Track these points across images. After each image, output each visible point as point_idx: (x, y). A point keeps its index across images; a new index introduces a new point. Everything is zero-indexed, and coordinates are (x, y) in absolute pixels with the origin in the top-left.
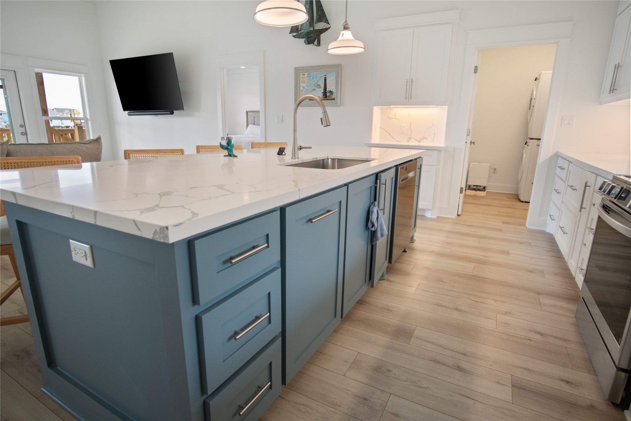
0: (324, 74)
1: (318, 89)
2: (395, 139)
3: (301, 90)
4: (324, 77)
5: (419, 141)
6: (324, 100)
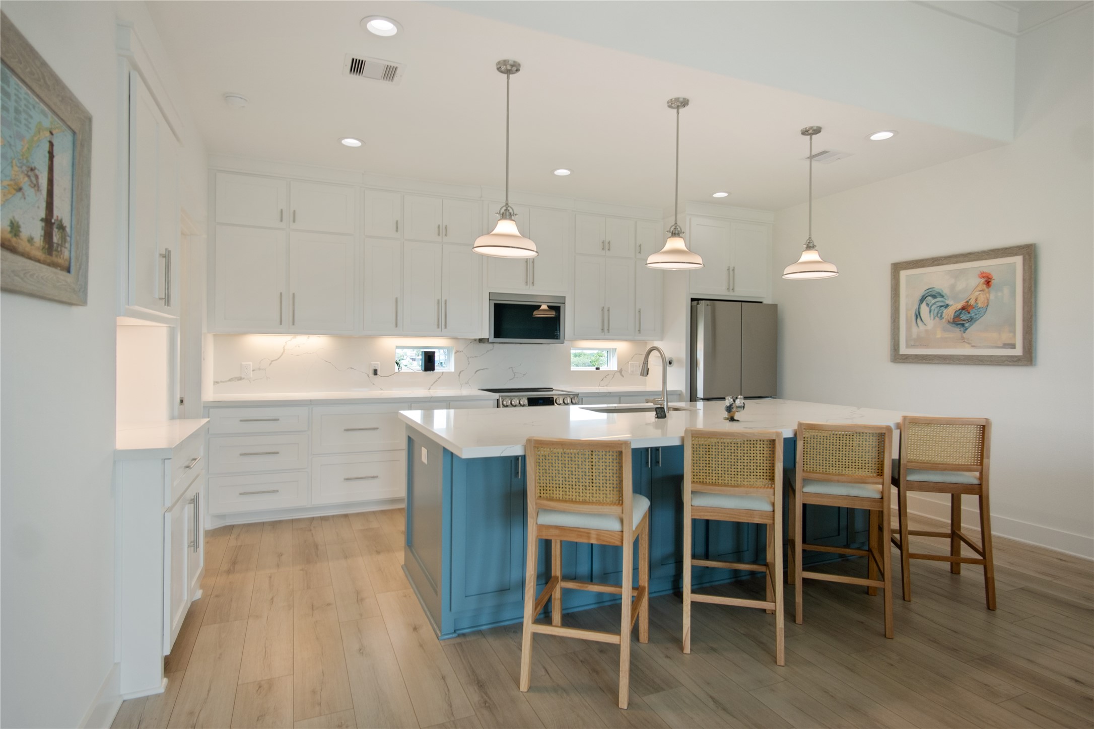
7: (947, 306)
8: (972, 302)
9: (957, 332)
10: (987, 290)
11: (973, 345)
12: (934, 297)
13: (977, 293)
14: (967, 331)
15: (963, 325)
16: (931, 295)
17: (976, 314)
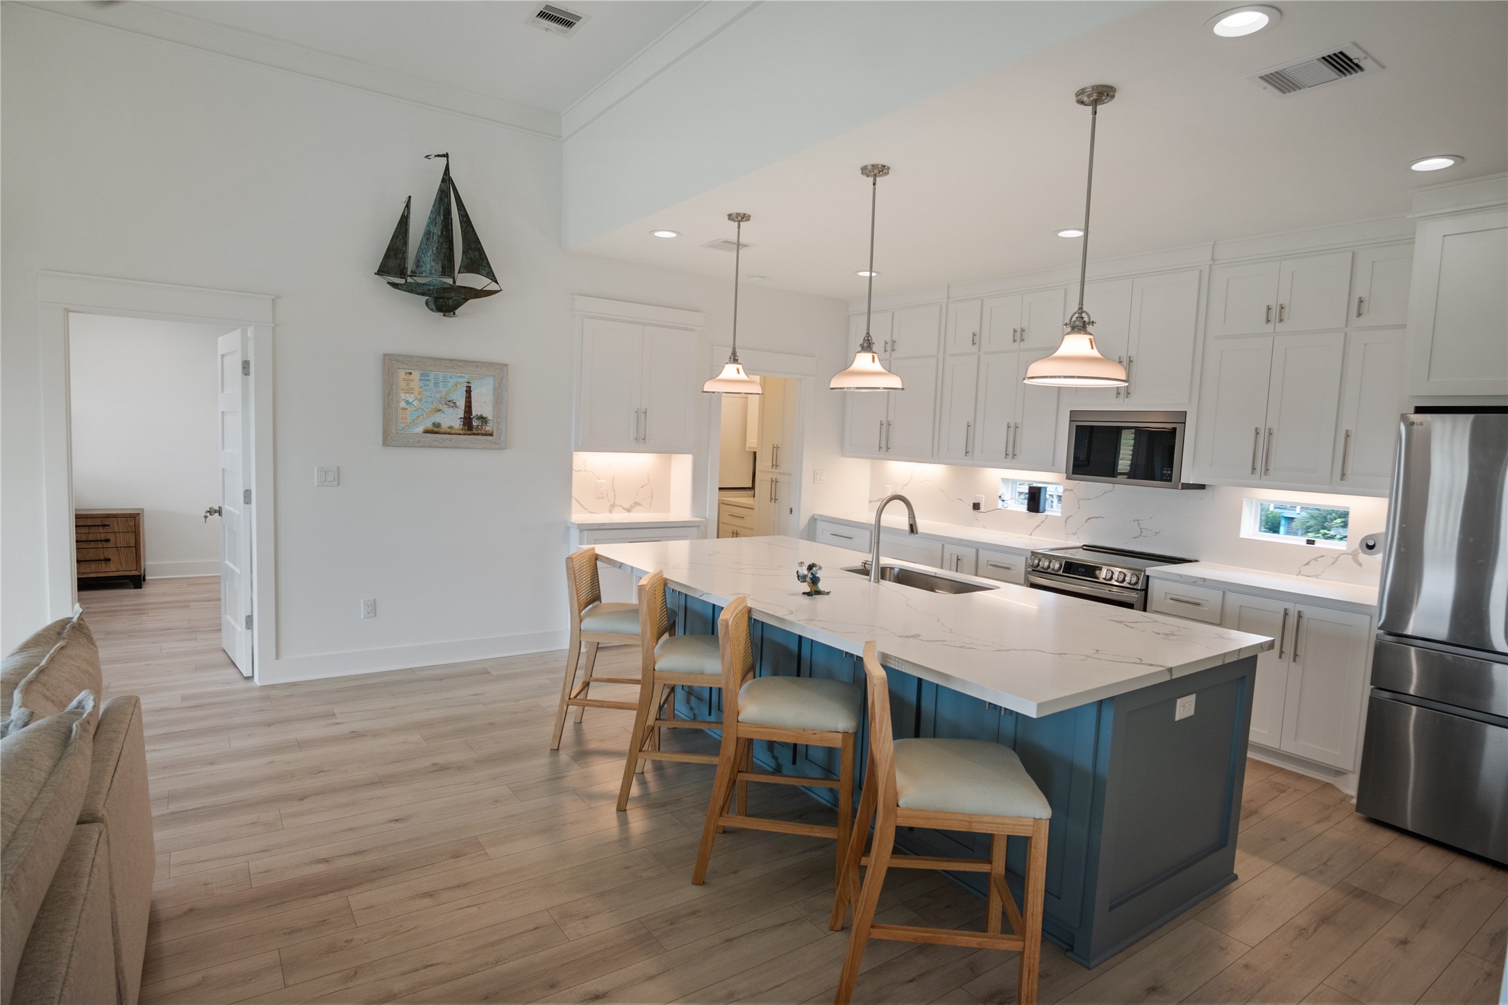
0: (466, 380)
1: (449, 411)
2: (586, 509)
3: (402, 409)
4: (466, 384)
5: (629, 510)
6: (464, 434)
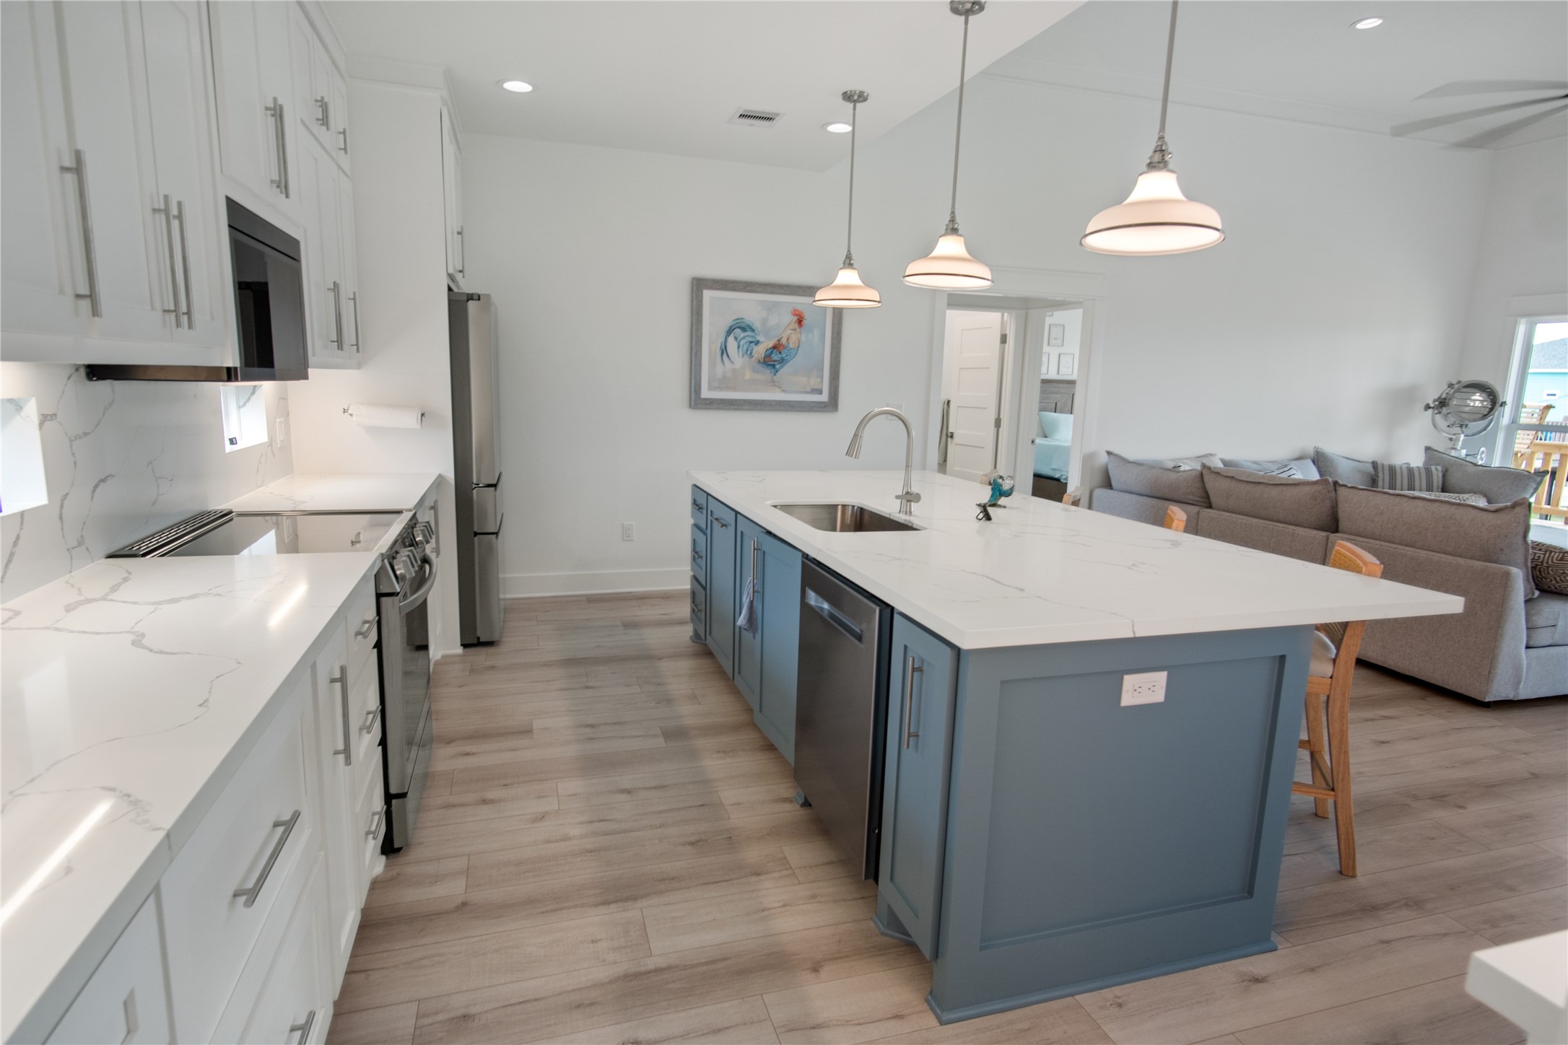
7: (757, 343)
8: (784, 341)
9: (766, 374)
10: (798, 330)
11: (783, 389)
12: (744, 329)
13: (789, 332)
14: (778, 374)
15: (774, 366)
16: (740, 327)
17: (787, 356)
